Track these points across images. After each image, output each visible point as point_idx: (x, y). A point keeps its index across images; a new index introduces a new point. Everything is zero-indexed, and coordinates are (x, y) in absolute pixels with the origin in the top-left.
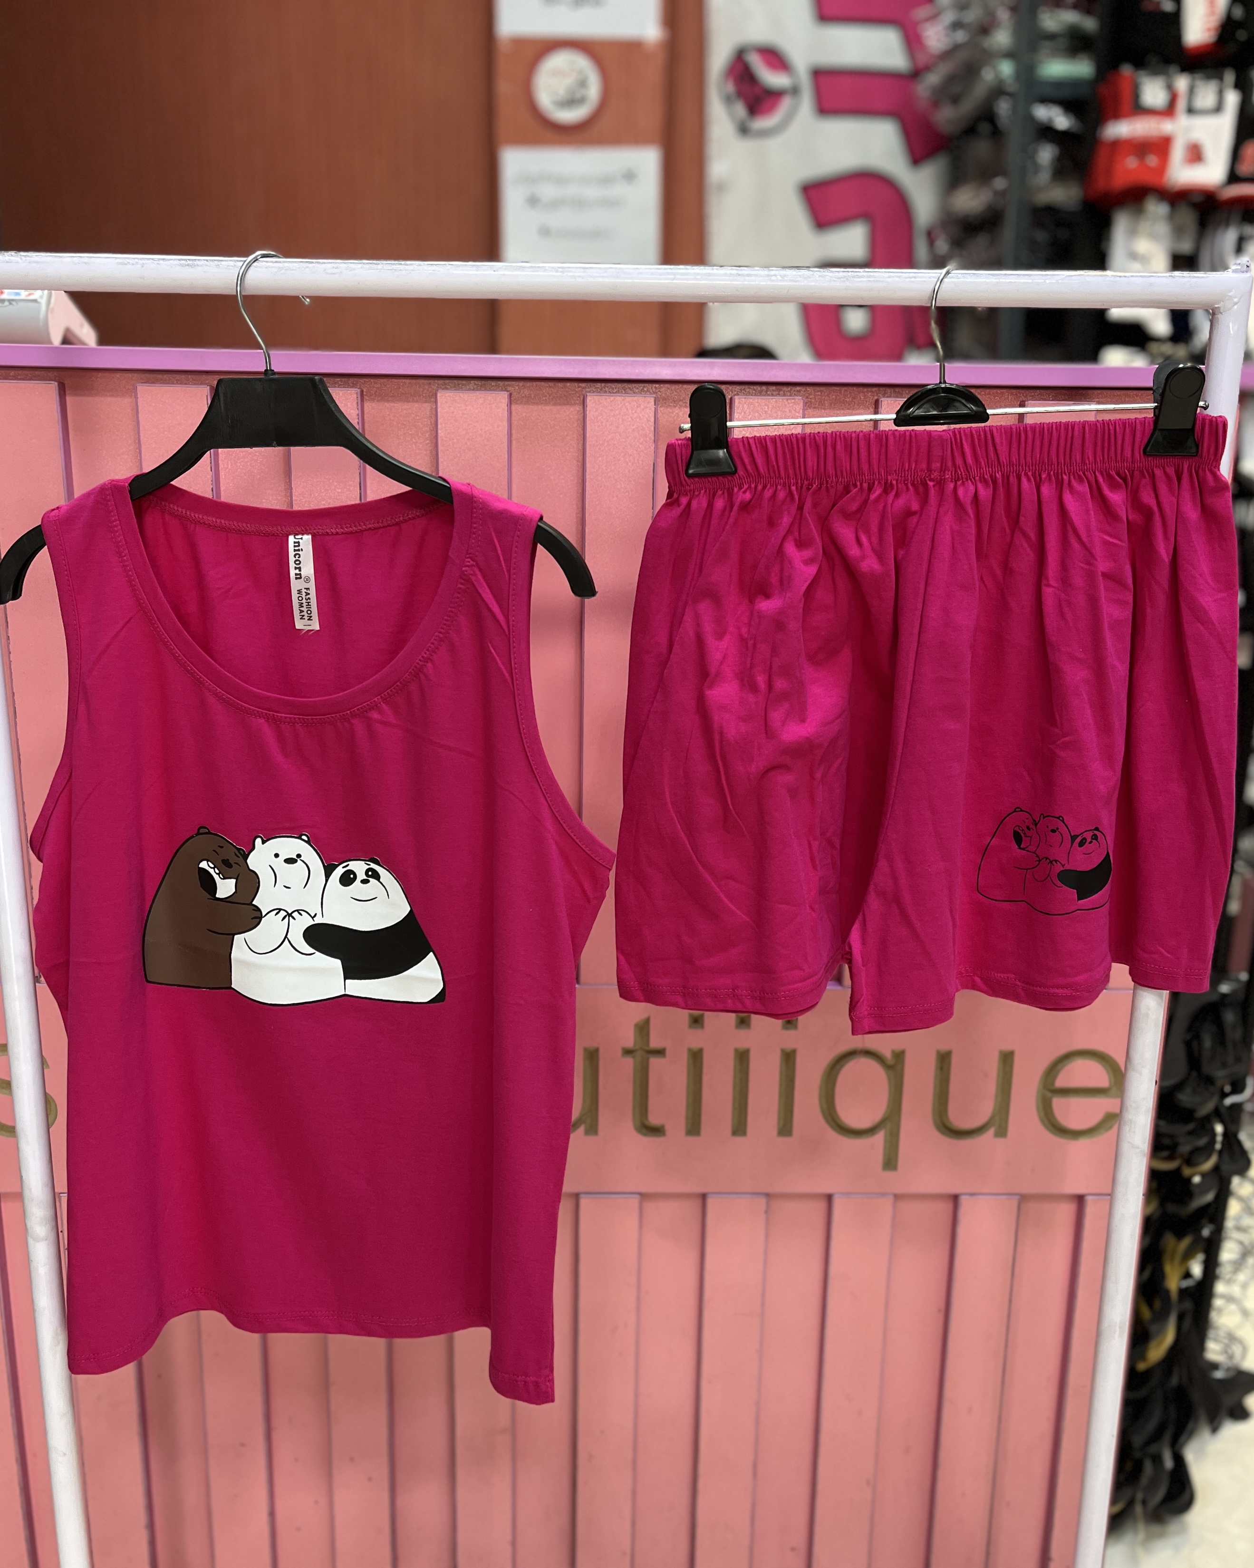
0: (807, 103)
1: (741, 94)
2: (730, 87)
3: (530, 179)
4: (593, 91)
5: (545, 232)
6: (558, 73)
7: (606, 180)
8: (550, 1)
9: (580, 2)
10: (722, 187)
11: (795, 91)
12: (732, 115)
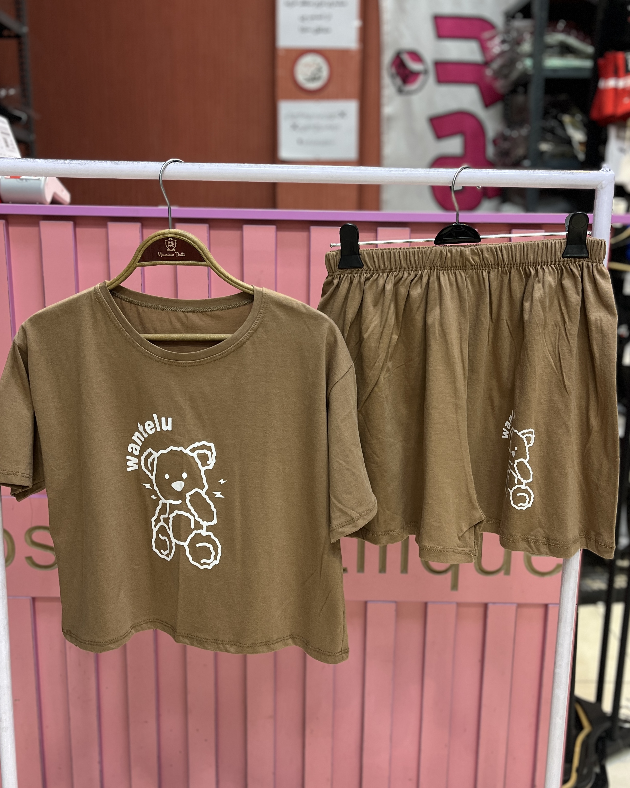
0: (431, 78)
1: (399, 74)
2: (394, 71)
3: (293, 116)
4: (325, 74)
5: (300, 142)
6: (307, 65)
7: (331, 116)
8: (304, 30)
9: (319, 30)
10: (390, 119)
11: (426, 72)
12: (394, 84)
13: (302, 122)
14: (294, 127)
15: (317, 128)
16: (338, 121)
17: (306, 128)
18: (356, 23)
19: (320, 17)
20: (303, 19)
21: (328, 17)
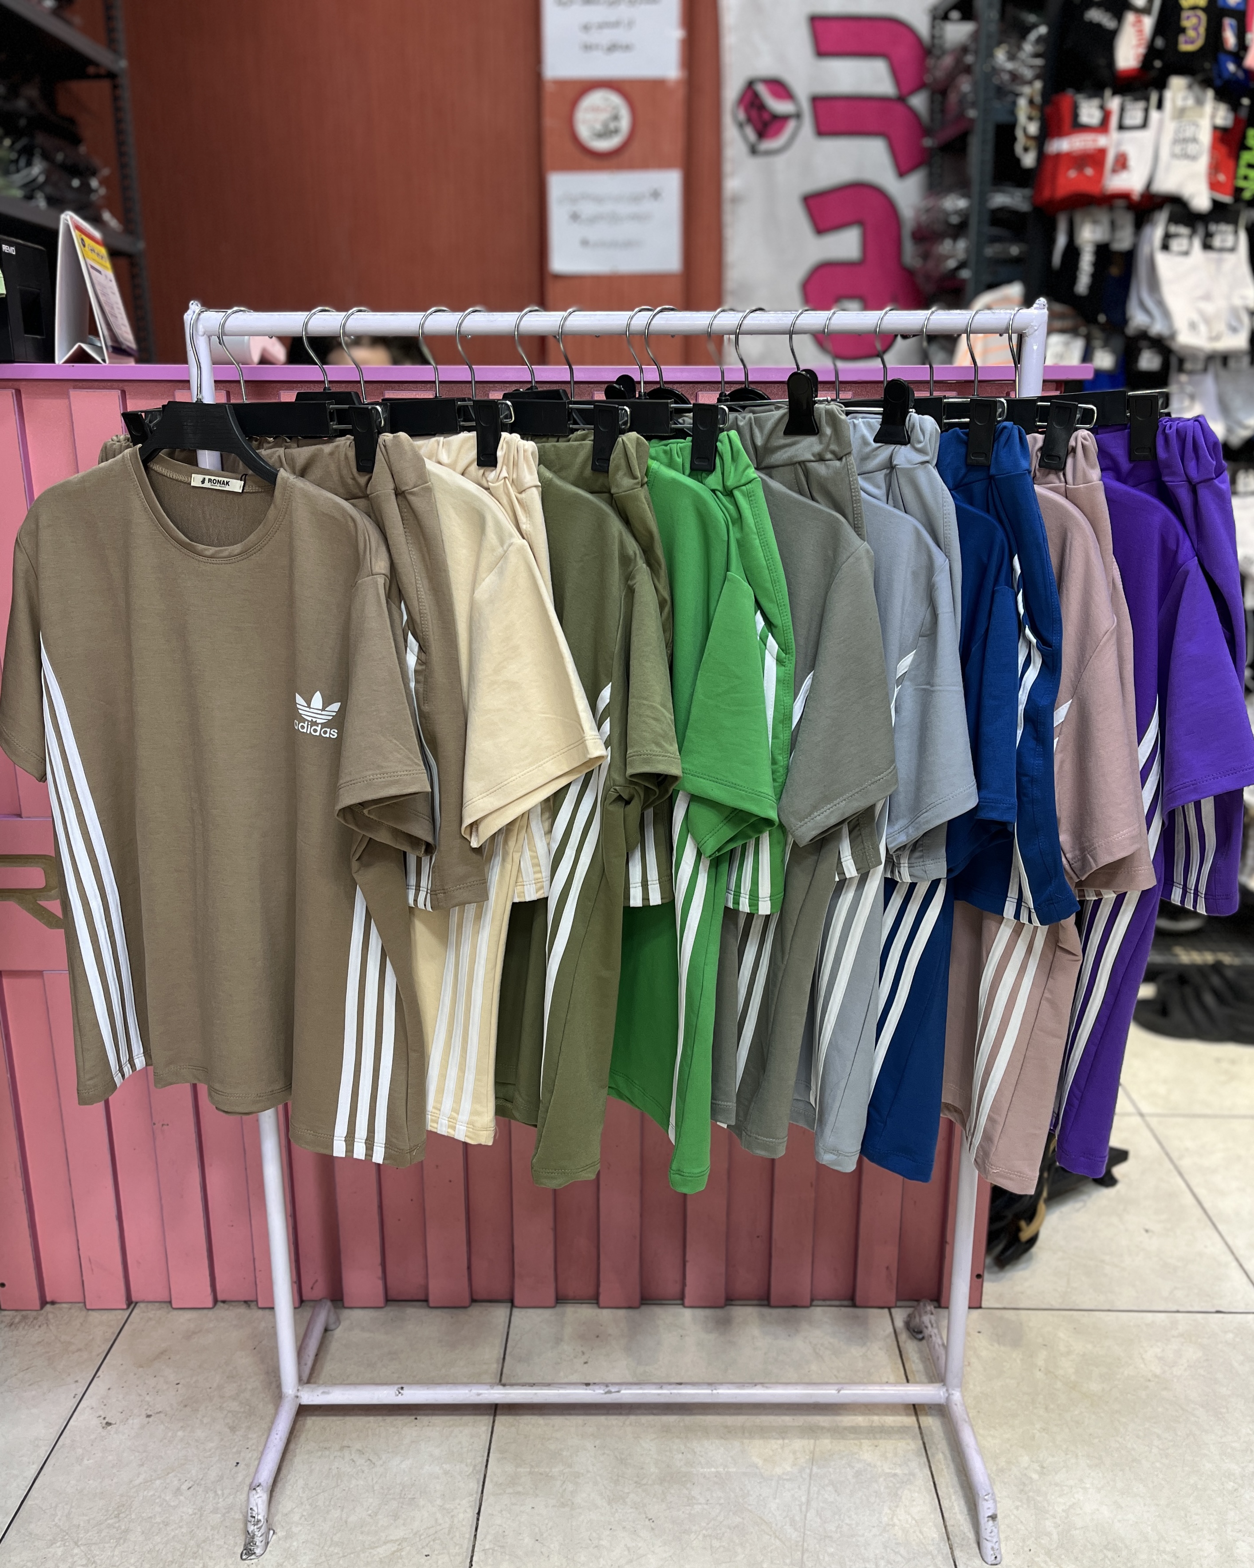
0: (807, 125)
1: (750, 120)
2: (742, 116)
3: (574, 200)
4: (625, 123)
5: (585, 243)
6: (595, 109)
7: (636, 199)
8: (587, 47)
9: (613, 48)
10: (736, 200)
11: (798, 116)
12: (745, 138)
13: (588, 209)
14: (575, 217)
15: (614, 219)
16: (648, 206)
17: (594, 220)
18: (675, 34)
19: (616, 24)
20: (586, 28)
21: (630, 24)
